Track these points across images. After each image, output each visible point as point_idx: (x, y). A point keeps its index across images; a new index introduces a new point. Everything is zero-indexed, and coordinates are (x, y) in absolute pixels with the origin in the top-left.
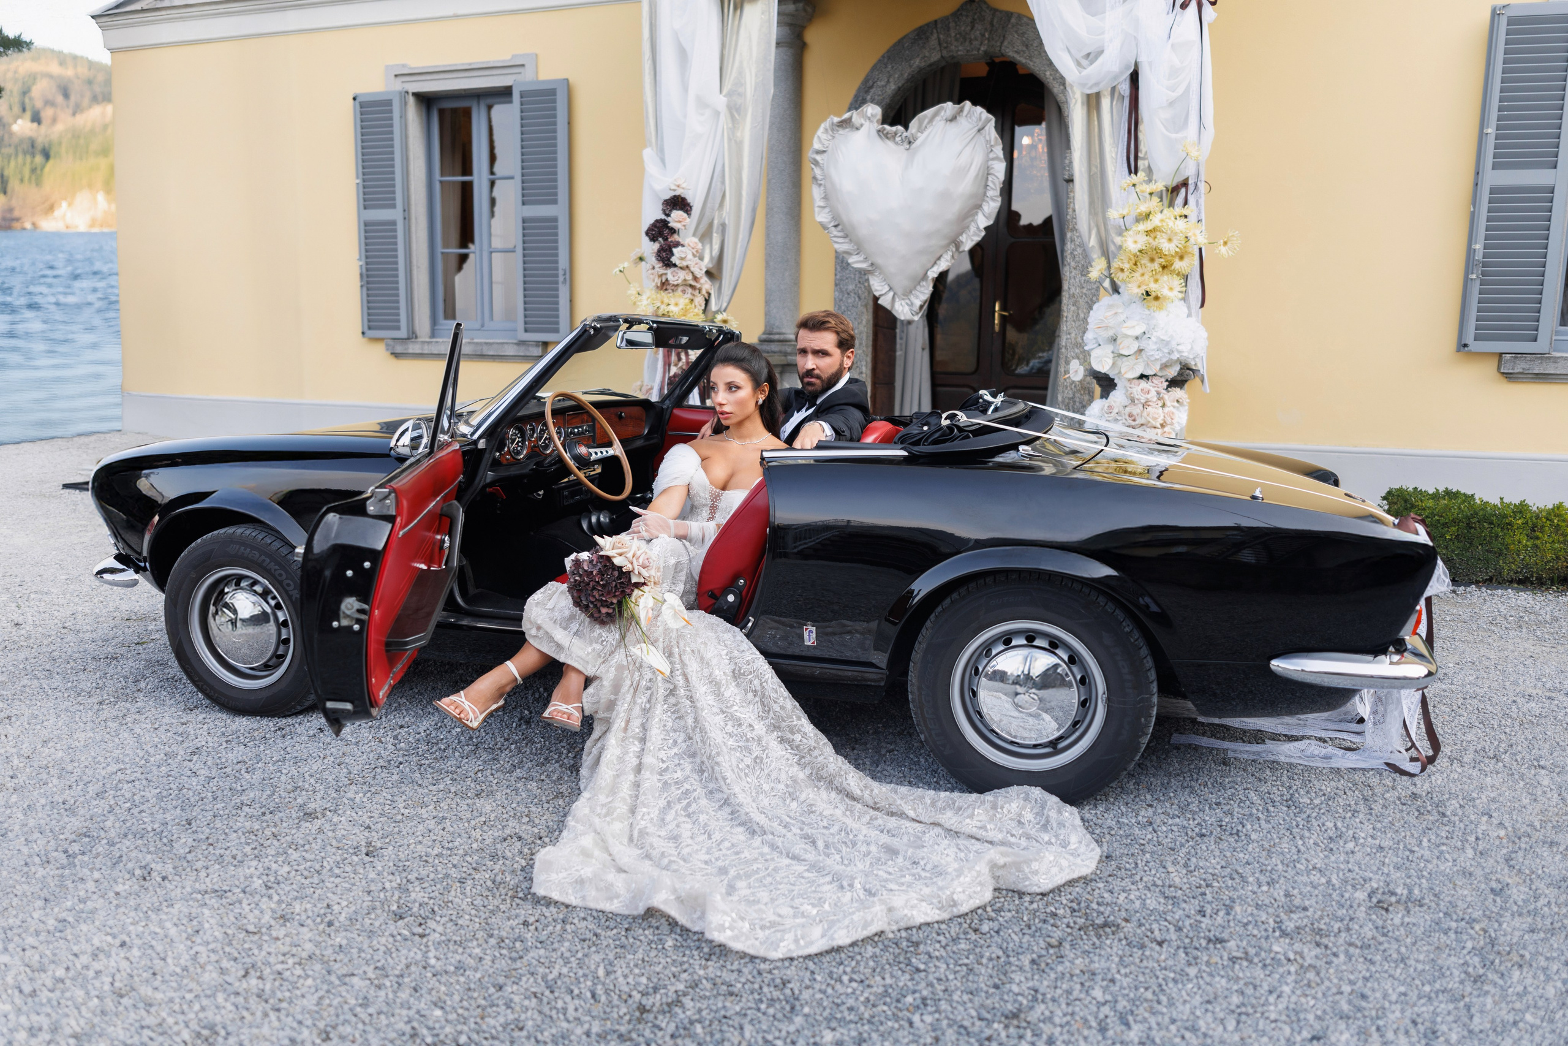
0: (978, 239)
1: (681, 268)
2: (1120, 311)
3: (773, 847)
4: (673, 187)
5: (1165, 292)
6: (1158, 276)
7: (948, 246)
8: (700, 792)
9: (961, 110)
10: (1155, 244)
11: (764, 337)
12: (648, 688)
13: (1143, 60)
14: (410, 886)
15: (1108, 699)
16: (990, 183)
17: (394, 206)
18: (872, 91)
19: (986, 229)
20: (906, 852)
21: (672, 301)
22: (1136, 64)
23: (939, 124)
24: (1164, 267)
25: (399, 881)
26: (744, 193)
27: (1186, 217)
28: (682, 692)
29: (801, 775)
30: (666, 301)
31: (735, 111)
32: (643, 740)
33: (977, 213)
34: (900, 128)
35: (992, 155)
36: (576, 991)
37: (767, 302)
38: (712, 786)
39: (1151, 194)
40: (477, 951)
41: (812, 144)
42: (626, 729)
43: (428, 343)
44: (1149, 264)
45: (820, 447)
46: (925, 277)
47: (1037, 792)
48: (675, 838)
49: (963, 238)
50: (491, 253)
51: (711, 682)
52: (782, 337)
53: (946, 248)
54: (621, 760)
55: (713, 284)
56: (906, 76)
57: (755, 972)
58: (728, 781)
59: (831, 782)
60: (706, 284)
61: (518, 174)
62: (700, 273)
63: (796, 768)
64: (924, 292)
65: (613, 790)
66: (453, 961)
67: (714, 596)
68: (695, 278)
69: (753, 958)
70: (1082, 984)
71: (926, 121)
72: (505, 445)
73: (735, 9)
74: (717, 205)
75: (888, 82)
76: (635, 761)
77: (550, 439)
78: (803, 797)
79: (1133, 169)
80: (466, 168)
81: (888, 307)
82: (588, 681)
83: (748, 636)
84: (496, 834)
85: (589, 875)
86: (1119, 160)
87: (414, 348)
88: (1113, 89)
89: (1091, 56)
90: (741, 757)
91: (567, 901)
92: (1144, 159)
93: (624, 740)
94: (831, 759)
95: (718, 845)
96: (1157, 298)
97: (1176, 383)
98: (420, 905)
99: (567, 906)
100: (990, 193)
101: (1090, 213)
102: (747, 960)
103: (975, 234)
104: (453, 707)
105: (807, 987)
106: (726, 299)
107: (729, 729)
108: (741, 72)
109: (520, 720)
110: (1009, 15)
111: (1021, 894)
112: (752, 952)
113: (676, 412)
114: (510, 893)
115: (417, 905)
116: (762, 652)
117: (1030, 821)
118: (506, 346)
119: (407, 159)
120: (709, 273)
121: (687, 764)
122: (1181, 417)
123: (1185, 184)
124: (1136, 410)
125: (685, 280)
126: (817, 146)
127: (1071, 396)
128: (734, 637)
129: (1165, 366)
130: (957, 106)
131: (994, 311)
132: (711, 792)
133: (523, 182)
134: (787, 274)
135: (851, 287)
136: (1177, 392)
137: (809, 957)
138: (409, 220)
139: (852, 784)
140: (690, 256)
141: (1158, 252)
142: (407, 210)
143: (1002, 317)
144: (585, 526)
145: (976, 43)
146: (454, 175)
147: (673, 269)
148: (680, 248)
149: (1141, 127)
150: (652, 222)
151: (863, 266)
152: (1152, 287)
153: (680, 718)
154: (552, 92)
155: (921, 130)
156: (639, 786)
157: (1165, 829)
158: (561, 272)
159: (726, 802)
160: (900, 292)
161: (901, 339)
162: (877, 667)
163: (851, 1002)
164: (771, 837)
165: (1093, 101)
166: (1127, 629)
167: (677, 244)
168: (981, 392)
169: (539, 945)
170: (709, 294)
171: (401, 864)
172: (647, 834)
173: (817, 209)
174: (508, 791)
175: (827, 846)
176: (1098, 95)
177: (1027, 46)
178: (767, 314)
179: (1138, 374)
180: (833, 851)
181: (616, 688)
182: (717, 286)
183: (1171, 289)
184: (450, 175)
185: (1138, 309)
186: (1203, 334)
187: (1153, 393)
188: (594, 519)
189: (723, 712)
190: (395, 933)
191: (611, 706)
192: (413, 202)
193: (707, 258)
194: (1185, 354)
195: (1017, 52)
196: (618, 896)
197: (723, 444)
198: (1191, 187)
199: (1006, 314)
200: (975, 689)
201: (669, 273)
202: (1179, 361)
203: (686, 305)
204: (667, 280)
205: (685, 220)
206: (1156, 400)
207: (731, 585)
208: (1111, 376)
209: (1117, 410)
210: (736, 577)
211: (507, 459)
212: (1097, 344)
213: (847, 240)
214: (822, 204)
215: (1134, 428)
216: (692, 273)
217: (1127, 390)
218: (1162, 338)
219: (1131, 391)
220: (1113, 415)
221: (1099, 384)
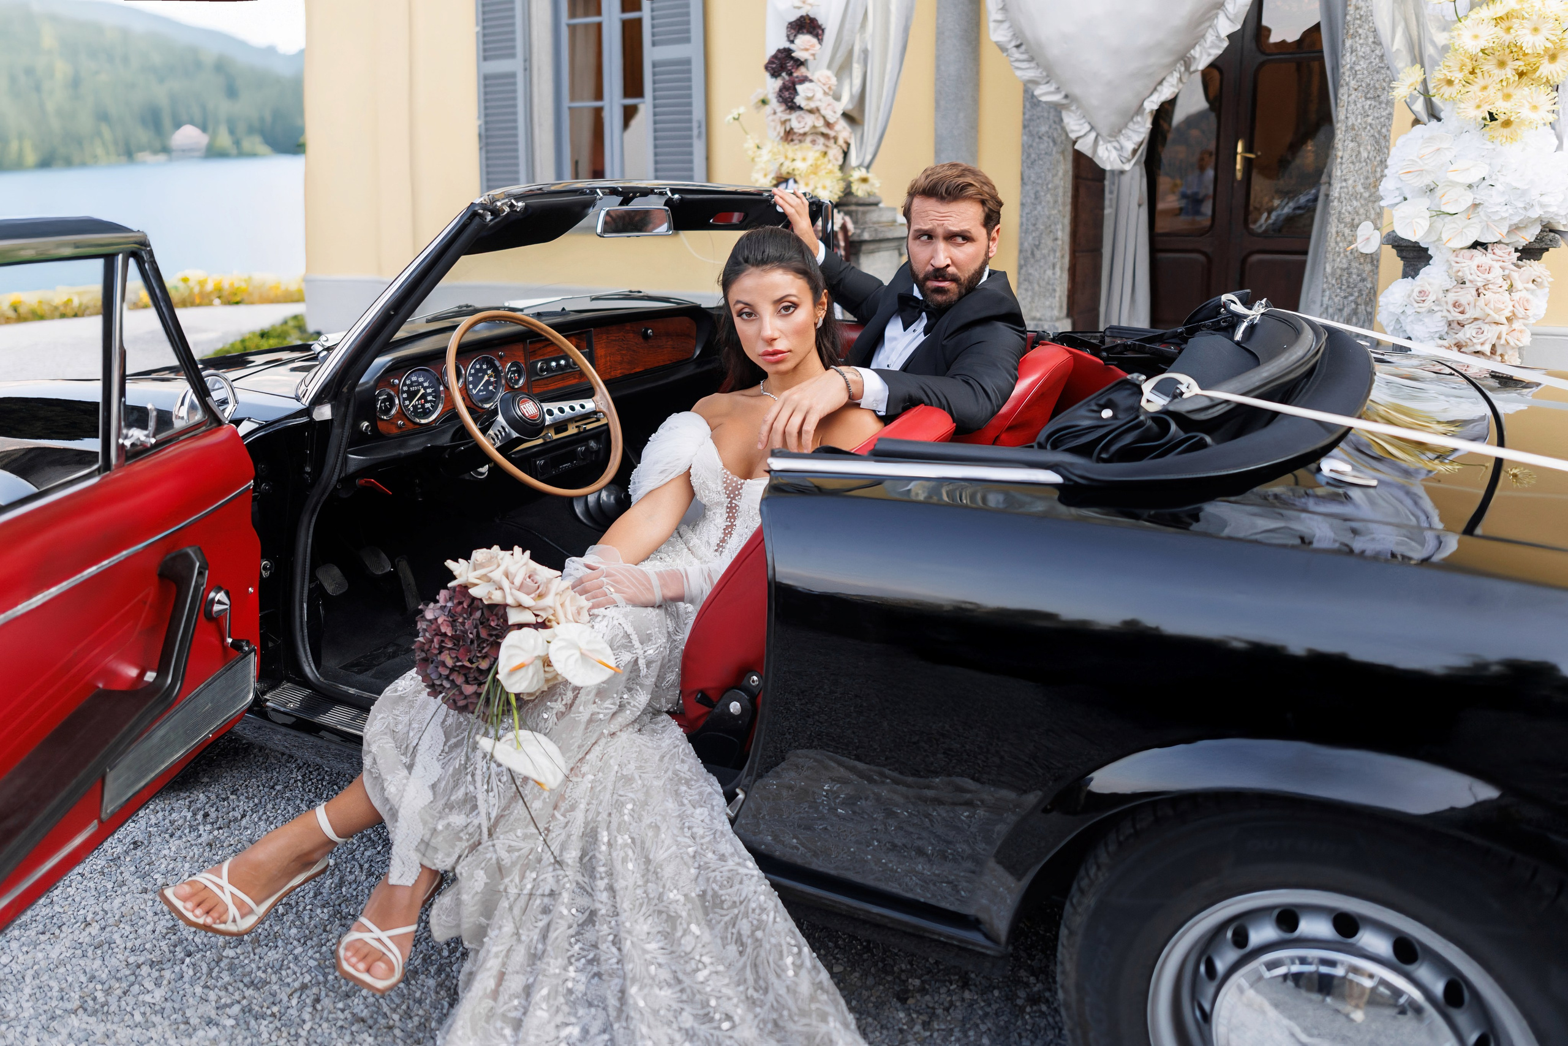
0: (1217, 52)
1: (811, 111)
2: (1446, 147)
4: (802, 6)
5: (1526, 113)
6: (1510, 90)
7: (1175, 62)
10: (1508, 38)
12: (546, 910)
17: (513, 56)
19: (1229, 37)
21: (799, 155)
24: (1520, 74)
26: (893, 8)
30: (790, 155)
33: (1216, 16)
42: (495, 994)
44: (1496, 71)
46: (1140, 109)
49: (1196, 52)
50: (622, 105)
51: (660, 912)
53: (1171, 68)
55: (853, 131)
60: (843, 130)
62: (835, 116)
64: (1140, 131)
67: (706, 701)
68: (828, 125)
74: (858, 26)
80: (596, 11)
81: (1089, 153)
96: (1507, 123)
97: (1530, 253)
103: (1212, 47)
106: (870, 150)
107: (687, 1020)
119: (529, 2)
120: (847, 116)
122: (1539, 305)
124: (1466, 296)
125: (814, 127)
129: (1515, 229)
131: (1236, 153)
133: (653, 18)
134: (961, 115)
135: (1044, 129)
136: (1533, 267)
138: (531, 71)
140: (819, 94)
141: (1515, 50)
142: (528, 60)
143: (1248, 162)
144: (578, 508)
146: (582, 16)
147: (799, 113)
148: (807, 85)
150: (773, 52)
151: (1056, 98)
152: (1500, 107)
158: (695, 125)
160: (1104, 132)
161: (1111, 192)
167: (804, 80)
168: (1224, 298)
170: (848, 145)
173: (992, 25)
179: (1470, 242)
182: (859, 135)
183: (1535, 108)
184: (579, 16)
185: (1474, 142)
187: (1497, 272)
192: (535, 50)
193: (842, 96)
194: (1551, 209)
199: (1252, 156)
200: (1207, 1007)
201: (794, 116)
202: (1540, 219)
203: (817, 159)
204: (791, 129)
205: (813, 46)
206: (1500, 281)
207: (736, 683)
208: (1423, 245)
209: (1432, 297)
210: (745, 670)
211: (400, 427)
212: (1401, 198)
213: (1033, 65)
214: (999, 16)
215: (1462, 325)
216: (824, 117)
217: (1451, 267)
218: (1515, 184)
219: (1456, 267)
220: (1428, 304)
221: (1403, 258)
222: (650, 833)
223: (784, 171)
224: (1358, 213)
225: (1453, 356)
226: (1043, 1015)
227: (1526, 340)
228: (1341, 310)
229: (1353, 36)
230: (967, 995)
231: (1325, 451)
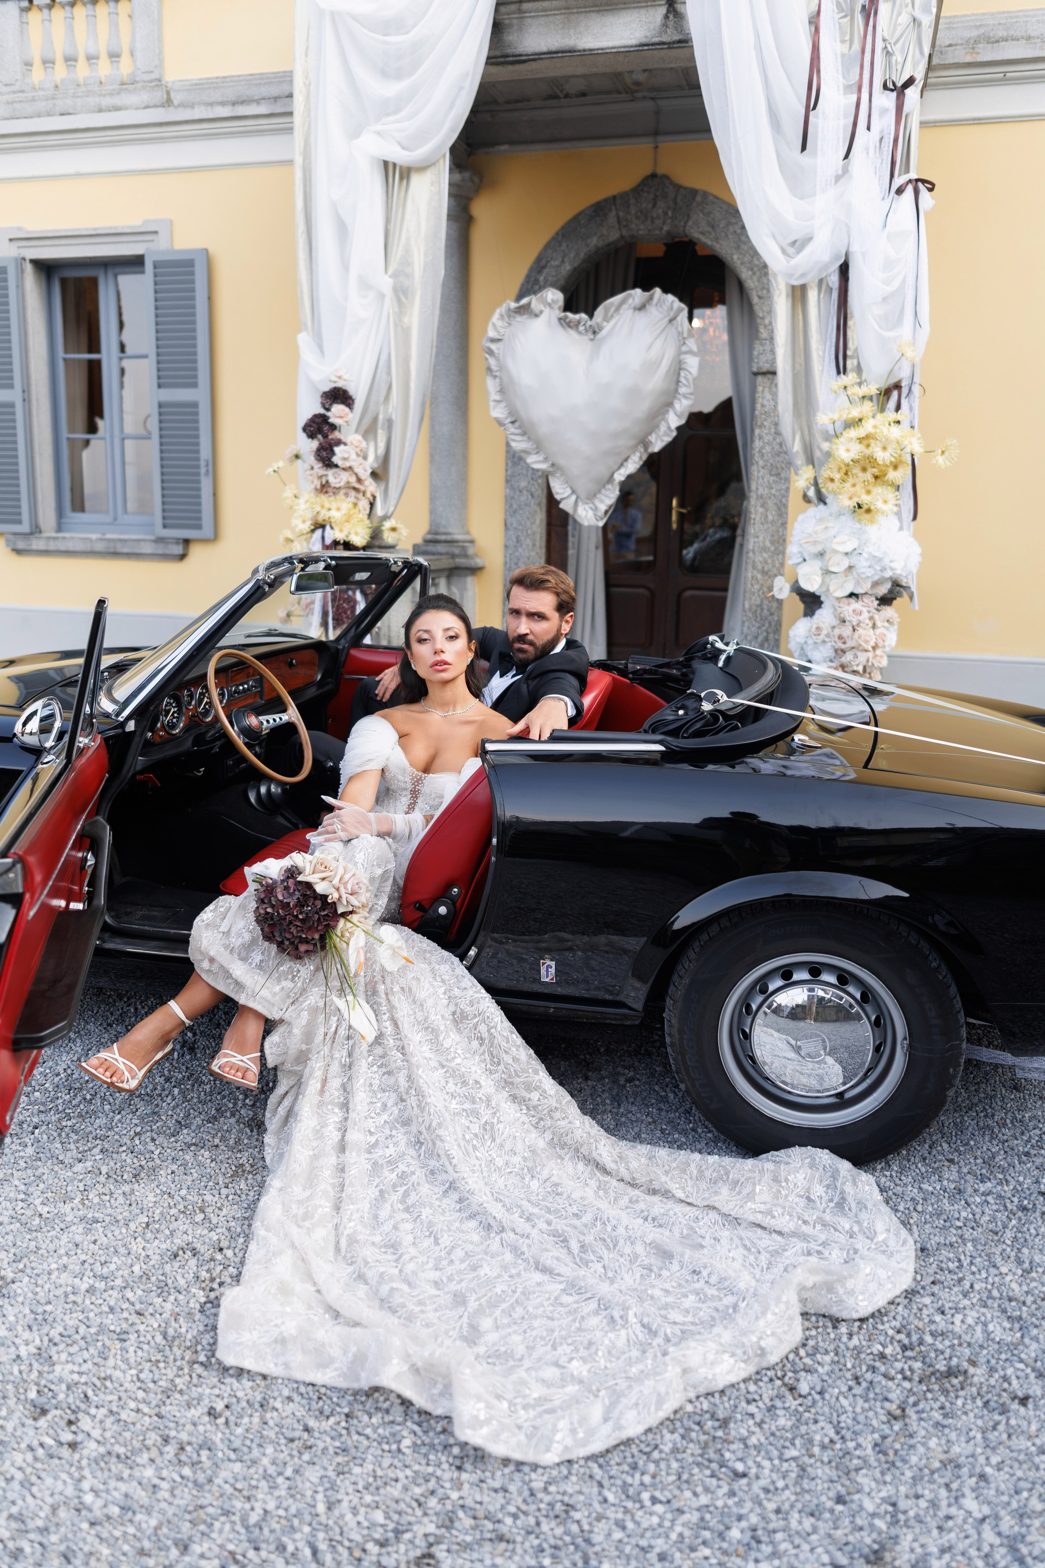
0: (668, 439)
1: (344, 469)
2: (830, 525)
3: (516, 1251)
4: (334, 379)
5: (880, 505)
6: (870, 488)
7: (636, 446)
8: (419, 1175)
9: (651, 298)
10: (868, 452)
11: (429, 537)
13: (855, 249)
14: (53, 1351)
15: (910, 1046)
16: (682, 380)
17: (11, 386)
18: (546, 271)
19: (677, 429)
20: (682, 1255)
21: (334, 506)
22: (847, 255)
23: (627, 313)
24: (876, 477)
25: (38, 1342)
26: (413, 386)
27: (899, 422)
28: (390, 1042)
29: (541, 1144)
30: (326, 505)
31: (401, 293)
32: (345, 1106)
33: (667, 412)
34: (583, 316)
35: (684, 349)
36: (290, 1548)
37: (432, 499)
38: (433, 1163)
39: (864, 397)
40: (149, 1472)
41: (485, 331)
42: (322, 1091)
43: (55, 538)
44: (861, 474)
45: (555, 738)
46: (611, 479)
47: (824, 1156)
48: (393, 1246)
49: (653, 438)
50: (123, 439)
51: (426, 1028)
52: (449, 538)
53: (634, 449)
54: (318, 1134)
55: (378, 486)
56: (582, 255)
57: (526, 1493)
58: (454, 1161)
59: (577, 1150)
60: (370, 486)
61: (152, 351)
62: (365, 475)
63: (534, 1135)
64: (610, 497)
65: (311, 1181)
66: (116, 1494)
67: (422, 908)
68: (359, 480)
69: (519, 1465)
70: (947, 1486)
71: (613, 309)
72: (157, 720)
73: (401, 178)
74: (382, 399)
75: (563, 262)
76: (336, 1136)
77: (210, 703)
78: (545, 1173)
79: (841, 369)
80: (94, 345)
82: (269, 1026)
83: (469, 969)
84: (164, 1246)
85: (293, 1332)
86: (827, 359)
87: (37, 544)
88: (821, 282)
89: (798, 244)
90: (467, 1124)
91: (265, 1371)
92: (852, 357)
93: (321, 1104)
94: (578, 1123)
95: (449, 1254)
96: (868, 511)
97: (885, 601)
98: (69, 1388)
99: (265, 1377)
100: (682, 390)
101: (794, 415)
102: (512, 1467)
103: (666, 434)
104: (101, 1070)
105: (599, 1518)
106: (392, 501)
107: (451, 1087)
108: (408, 251)
109: (182, 1047)
110: (694, 192)
111: (836, 1322)
112: (517, 1456)
113: (354, 652)
114: (188, 1355)
115: (64, 1387)
116: (489, 989)
117: (821, 1198)
118: (142, 543)
119: (26, 334)
120: (374, 475)
121: (400, 1136)
122: (892, 638)
123: (897, 386)
124: (846, 631)
125: (348, 482)
126: (491, 333)
127: (758, 603)
128: (453, 970)
129: (875, 584)
130: (647, 294)
131: (671, 508)
132: (432, 1172)
133: (158, 362)
134: (453, 469)
135: (523, 484)
136: (889, 611)
137: (593, 1458)
138: (30, 401)
139: (604, 1154)
140: (353, 456)
141: (872, 461)
142: (26, 391)
143: (681, 516)
144: (252, 798)
145: (658, 222)
146: (79, 352)
147: (334, 470)
148: (342, 447)
149: (850, 323)
150: (310, 416)
151: (543, 466)
152: (865, 499)
153: (389, 1073)
154: (190, 263)
155: (607, 319)
156: (343, 1170)
157: (978, 1200)
158: (202, 463)
159: (452, 1186)
160: (583, 495)
161: (573, 536)
162: (630, 1008)
163: (660, 1545)
164: (512, 1235)
165: (799, 293)
166: (934, 964)
167: (339, 442)
168: (712, 638)
169: (233, 1456)
170: (374, 497)
171: (40, 1310)
172: (357, 1242)
173: (492, 404)
174: (174, 1167)
175: (583, 1247)
176: (803, 288)
177: (713, 227)
178: (432, 512)
179: (847, 593)
180: (592, 1257)
181: (308, 1036)
182: (383, 487)
183: (885, 502)
184: (74, 352)
185: (847, 522)
186: (917, 549)
187: (866, 615)
188: (263, 790)
189: (443, 1067)
190: (35, 1443)
191: (303, 1058)
192: (33, 382)
193: (371, 457)
194: (898, 572)
195: (702, 233)
196: (332, 1360)
197: (423, 716)
198: (905, 391)
199: (684, 511)
200: (748, 1031)
201: (331, 474)
202: (891, 578)
203: (349, 510)
204: (327, 482)
205: (347, 414)
206: (867, 621)
207: (442, 895)
208: (817, 594)
209: (824, 632)
210: (449, 886)
211: (161, 737)
212: (801, 560)
213: (525, 438)
214: (497, 397)
215: (844, 652)
216: (356, 474)
217: (835, 610)
218: (875, 554)
219: (839, 610)
220: (821, 637)
221: (804, 602)
222: (414, 983)
223: (320, 519)
224: (766, 562)
225: (840, 674)
226: (636, 1086)
227: (884, 662)
228: (756, 637)
229: (761, 427)
230: (589, 1083)
231: (794, 730)
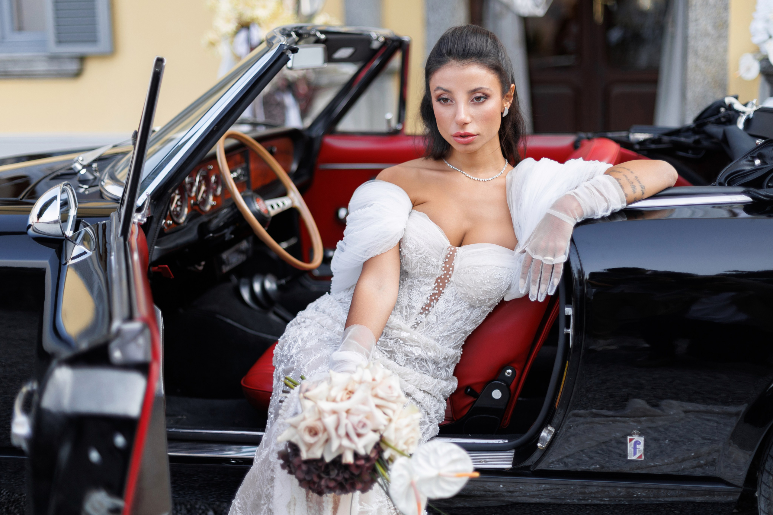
67: (473, 393)
113: (332, 139)
118: (35, 62)
143: (606, 8)
144: (246, 294)
162: (728, 484)
188: (257, 287)
199: (609, 4)
207: (493, 378)
210: (504, 368)
223: (246, 19)
